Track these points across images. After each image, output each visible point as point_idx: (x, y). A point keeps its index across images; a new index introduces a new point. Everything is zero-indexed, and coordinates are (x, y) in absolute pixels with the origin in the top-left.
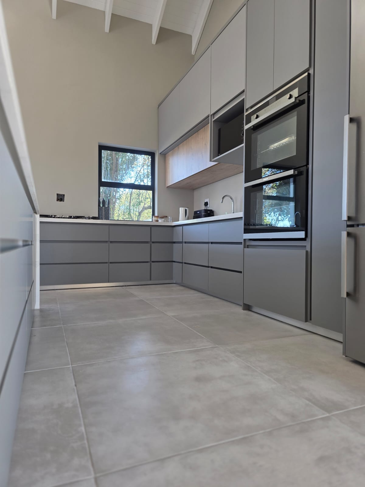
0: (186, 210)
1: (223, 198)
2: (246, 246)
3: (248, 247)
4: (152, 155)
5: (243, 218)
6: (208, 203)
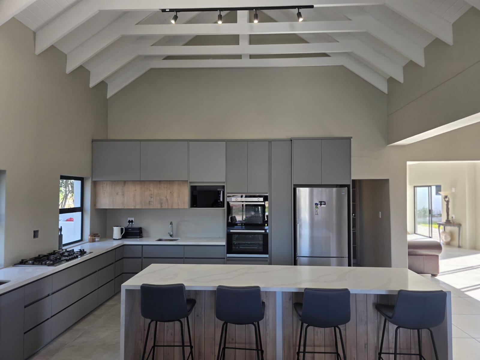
4: (82, 180)
5: (226, 246)
6: (134, 221)
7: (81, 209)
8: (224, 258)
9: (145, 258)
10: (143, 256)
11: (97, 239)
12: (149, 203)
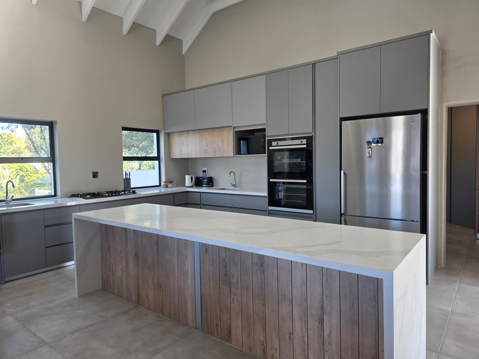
0: (192, 177)
1: (230, 173)
2: (270, 213)
3: (270, 214)
4: (157, 132)
5: (267, 197)
6: (207, 171)
7: (158, 158)
8: (266, 211)
9: (203, 205)
10: (202, 203)
11: (169, 186)
12: (206, 152)
